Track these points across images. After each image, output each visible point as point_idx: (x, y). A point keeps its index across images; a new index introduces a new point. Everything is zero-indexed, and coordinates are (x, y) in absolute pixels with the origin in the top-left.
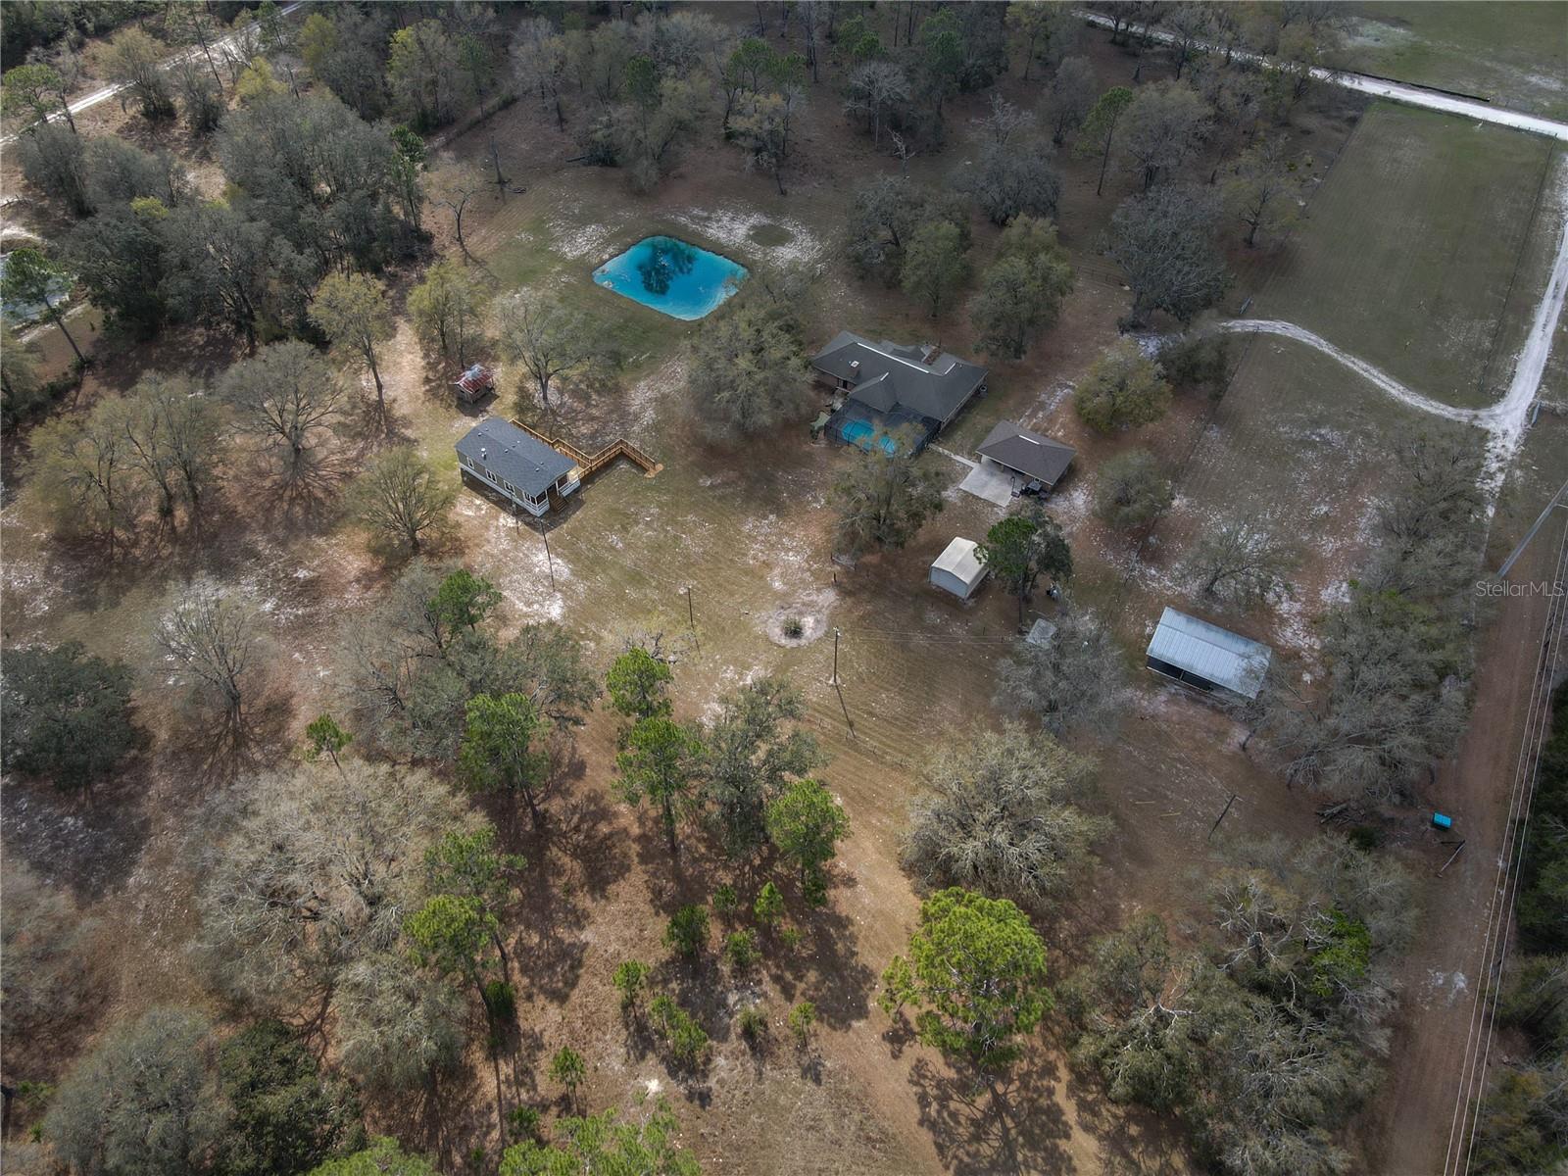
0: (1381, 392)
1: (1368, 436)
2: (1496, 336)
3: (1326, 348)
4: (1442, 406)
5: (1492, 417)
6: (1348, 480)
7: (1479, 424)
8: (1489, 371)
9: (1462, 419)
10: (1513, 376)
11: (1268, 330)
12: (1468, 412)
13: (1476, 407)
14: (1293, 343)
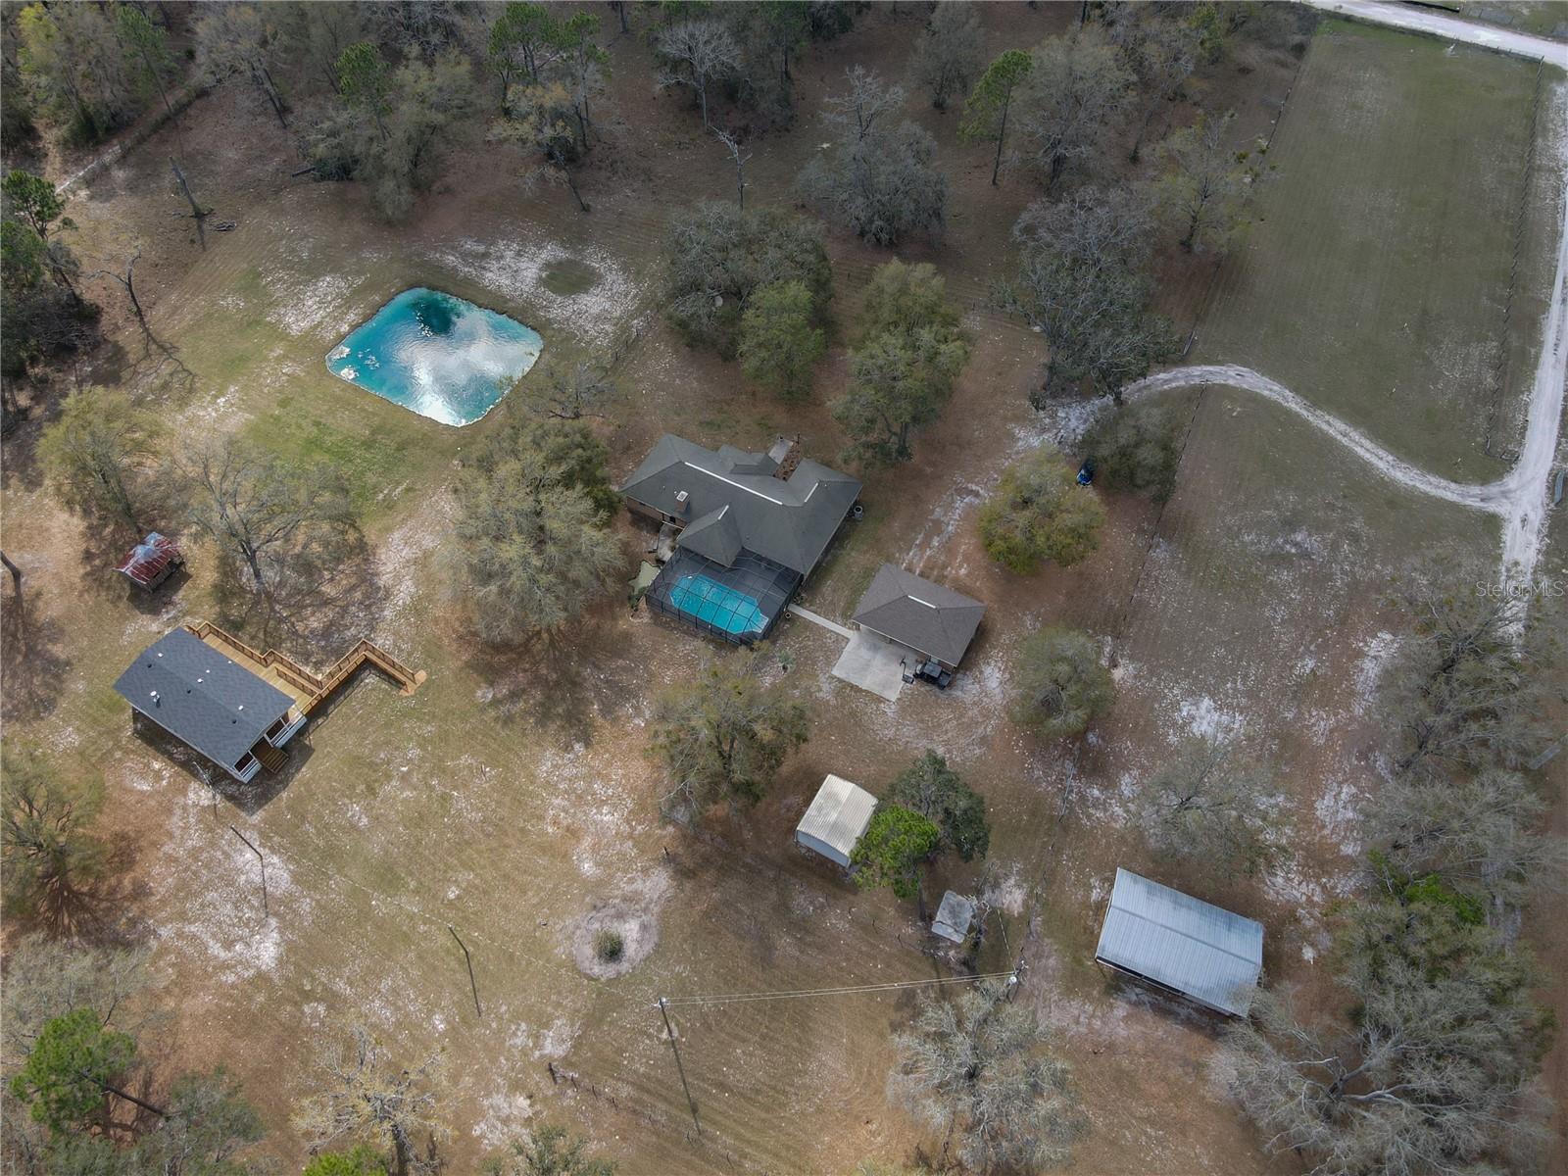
0: (1365, 467)
1: (1355, 538)
2: (1499, 366)
3: (1294, 403)
4: (1444, 483)
5: (1505, 494)
6: (1337, 613)
7: (1491, 507)
8: (1496, 423)
9: (1469, 502)
10: (1525, 428)
11: (1219, 380)
12: (1476, 490)
13: (1484, 481)
14: (1251, 398)
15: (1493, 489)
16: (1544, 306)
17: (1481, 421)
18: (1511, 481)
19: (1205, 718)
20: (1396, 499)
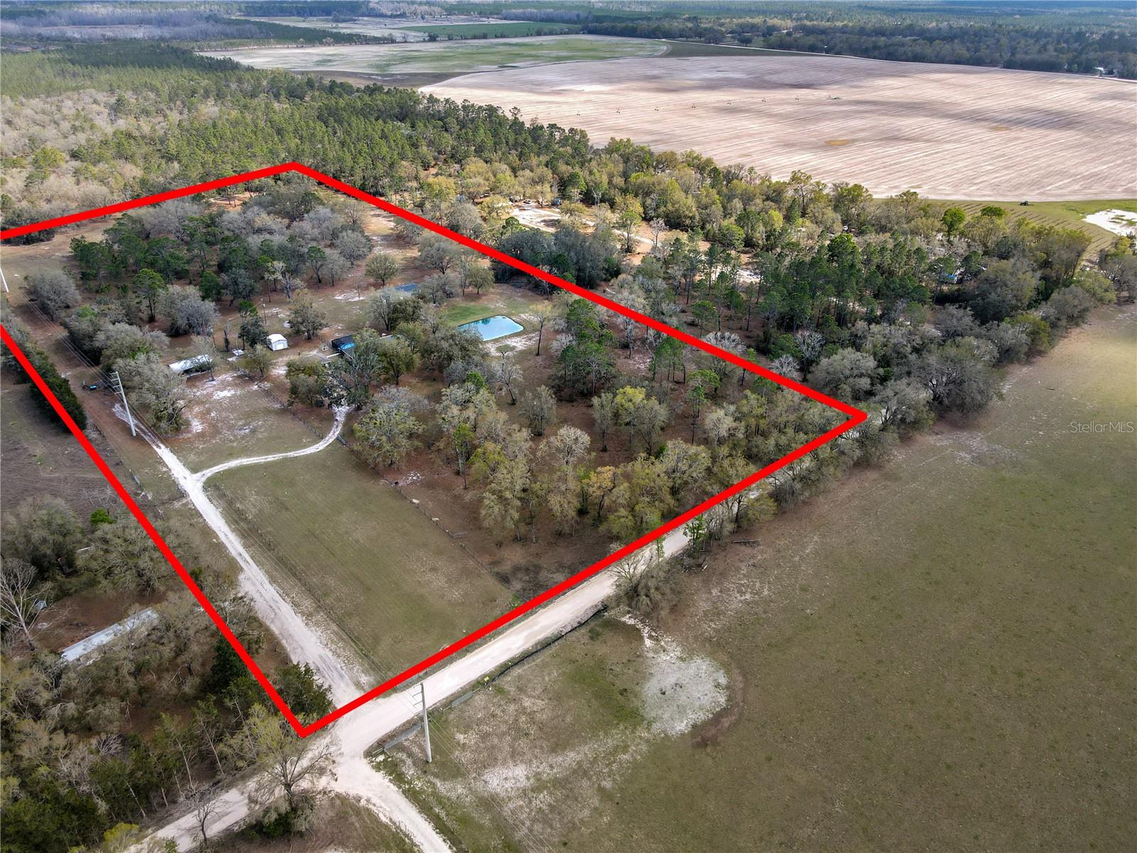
0: (249, 456)
1: (232, 441)
3: (291, 454)
4: (221, 470)
5: (198, 480)
7: (199, 474)
8: (222, 496)
9: (208, 471)
10: (210, 501)
11: (321, 443)
12: (209, 475)
13: (209, 479)
14: (305, 446)
15: (204, 479)
16: (246, 546)
17: (228, 493)
18: (200, 485)
19: (226, 394)
20: (231, 455)
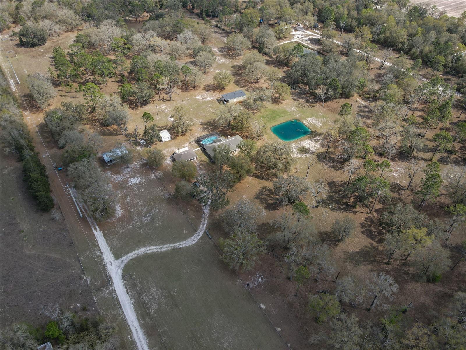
0: (151, 245)
1: (140, 228)
3: (177, 245)
4: (133, 257)
5: (119, 267)
6: (131, 212)
7: (120, 260)
8: (134, 286)
9: (125, 257)
10: (127, 291)
11: (195, 235)
12: (126, 262)
13: (126, 266)
14: (185, 238)
15: (122, 266)
17: (138, 283)
18: (120, 272)
20: (140, 243)
